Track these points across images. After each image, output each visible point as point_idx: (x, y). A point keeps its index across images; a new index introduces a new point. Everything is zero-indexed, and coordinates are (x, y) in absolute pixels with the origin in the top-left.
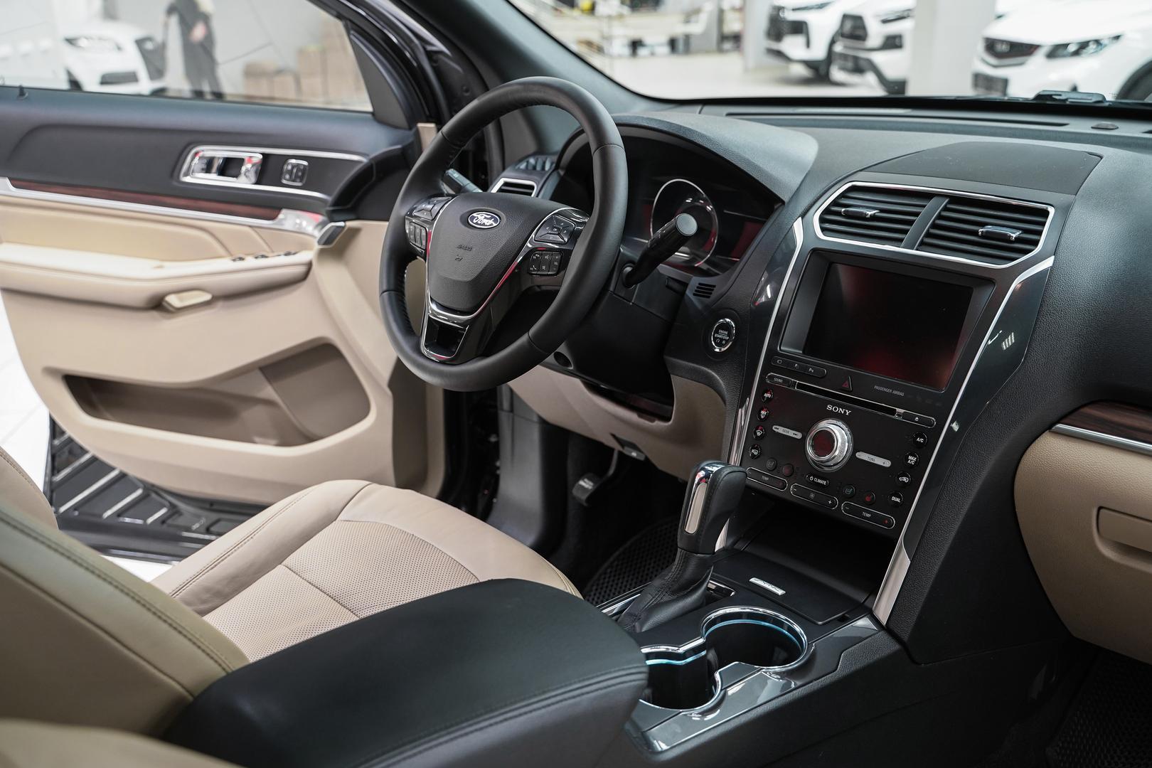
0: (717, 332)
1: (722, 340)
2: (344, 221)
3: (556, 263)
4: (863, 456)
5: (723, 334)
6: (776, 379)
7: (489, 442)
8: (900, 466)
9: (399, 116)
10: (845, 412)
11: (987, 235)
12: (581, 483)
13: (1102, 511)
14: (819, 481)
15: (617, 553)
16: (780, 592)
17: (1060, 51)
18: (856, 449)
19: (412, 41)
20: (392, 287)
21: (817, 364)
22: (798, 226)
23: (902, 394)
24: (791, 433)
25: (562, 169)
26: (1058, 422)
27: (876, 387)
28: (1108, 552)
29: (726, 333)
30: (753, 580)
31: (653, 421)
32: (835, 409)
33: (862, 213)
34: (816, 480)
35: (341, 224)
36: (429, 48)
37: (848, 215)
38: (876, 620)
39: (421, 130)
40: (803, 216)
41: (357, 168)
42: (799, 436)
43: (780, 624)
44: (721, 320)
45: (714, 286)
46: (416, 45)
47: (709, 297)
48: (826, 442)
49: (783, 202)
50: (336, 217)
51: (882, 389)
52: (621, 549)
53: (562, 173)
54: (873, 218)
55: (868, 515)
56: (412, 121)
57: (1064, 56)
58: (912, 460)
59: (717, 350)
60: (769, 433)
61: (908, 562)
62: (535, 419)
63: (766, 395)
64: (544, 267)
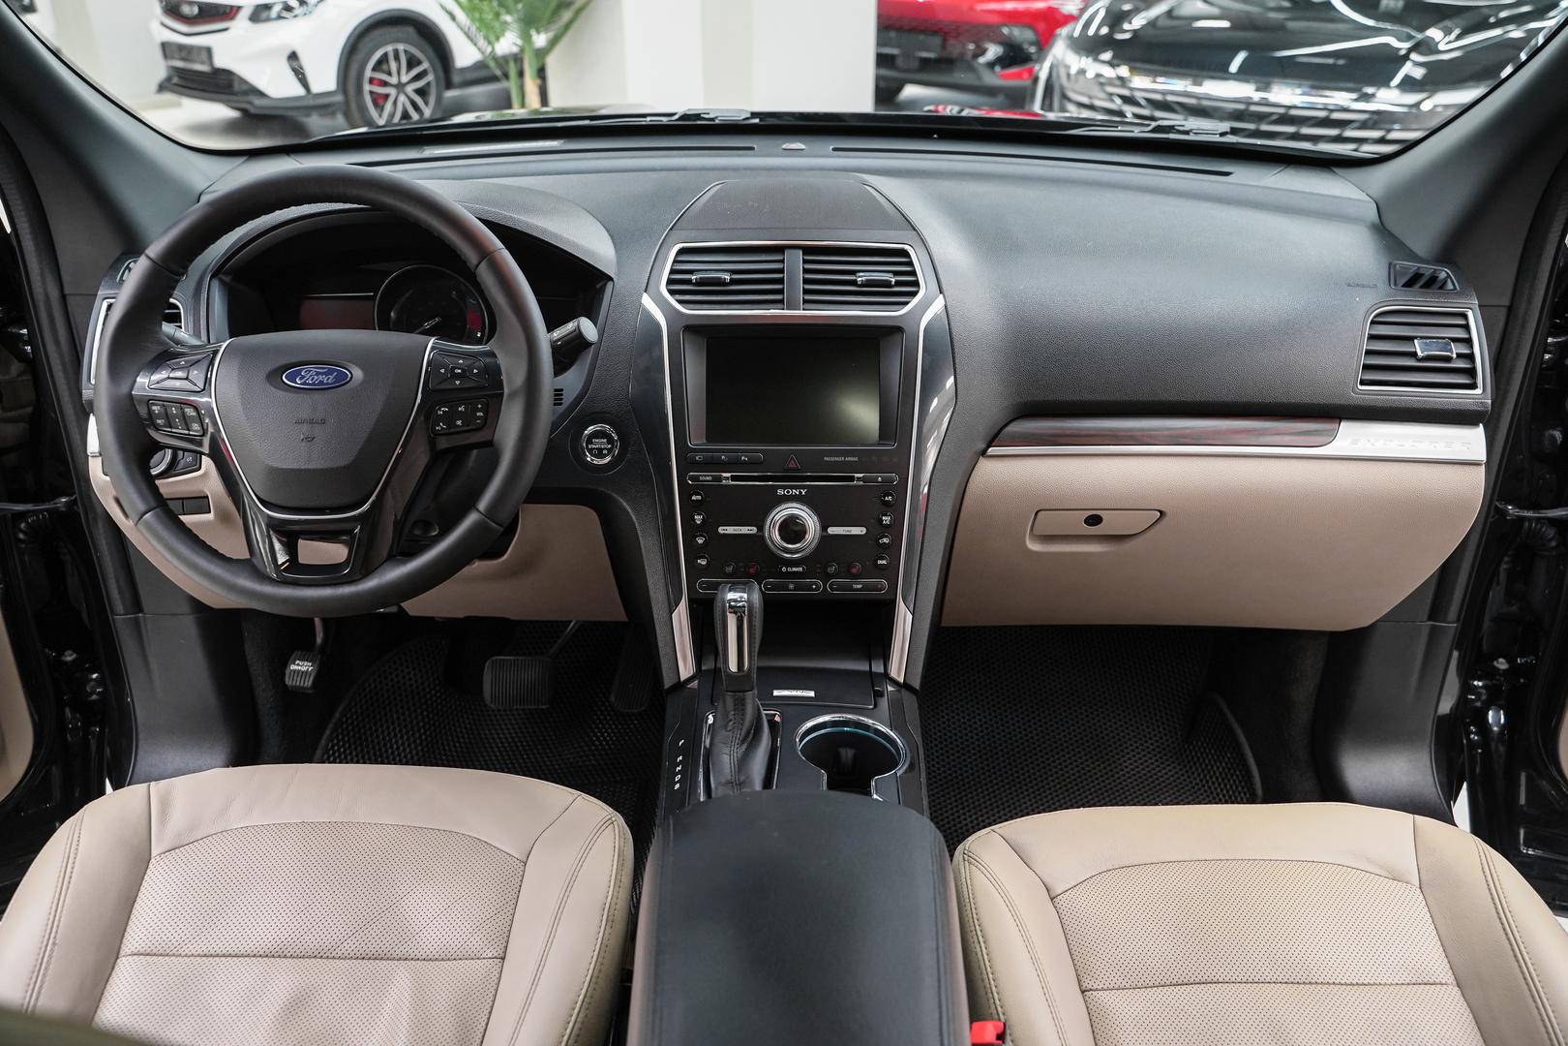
0: (589, 442)
1: (600, 450)
3: (479, 413)
4: (832, 530)
5: (599, 443)
6: (701, 478)
8: (877, 529)
10: (800, 492)
11: (865, 284)
12: (293, 667)
13: (1040, 513)
14: (794, 569)
16: (812, 694)
17: (264, 15)
18: (824, 528)
21: (725, 450)
23: (856, 459)
24: (744, 530)
26: (989, 446)
27: (826, 459)
28: (1034, 546)
29: (605, 440)
30: (776, 693)
32: (788, 492)
33: (720, 278)
34: (789, 569)
37: (699, 282)
38: (894, 682)
40: (646, 291)
42: (754, 530)
43: (844, 723)
44: (591, 428)
45: (562, 390)
47: (561, 404)
48: (792, 530)
49: (608, 275)
51: (833, 459)
53: (229, 279)
54: (733, 282)
55: (859, 586)
58: (886, 520)
59: (589, 459)
60: (714, 538)
61: (910, 617)
63: (694, 498)
64: (459, 423)
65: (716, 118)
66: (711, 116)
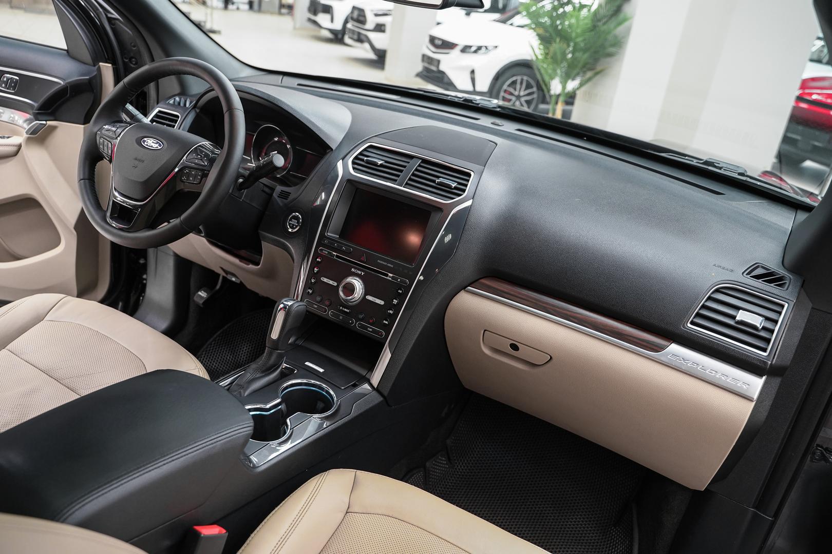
0: (290, 220)
1: (293, 225)
2: (46, 121)
3: (199, 177)
4: (369, 298)
5: (294, 222)
6: (324, 251)
7: (140, 263)
8: (389, 305)
9: (86, 56)
10: (361, 273)
11: (441, 184)
12: (200, 293)
13: (486, 332)
14: (346, 310)
15: (219, 332)
16: (321, 370)
17: (468, 50)
18: (366, 294)
19: (98, 9)
20: (87, 177)
21: (346, 245)
22: (340, 165)
23: (392, 266)
24: (331, 282)
25: (198, 108)
26: (469, 286)
27: (379, 261)
28: (487, 351)
29: (296, 221)
30: (307, 363)
31: (248, 265)
32: (356, 271)
33: (375, 162)
34: (343, 309)
35: (44, 122)
36: (109, 15)
37: (368, 162)
38: (371, 385)
39: (101, 66)
40: (343, 159)
41: (57, 88)
42: (335, 284)
43: (322, 389)
44: (294, 214)
45: (290, 193)
46: (100, 12)
47: (287, 199)
48: (350, 289)
49: (332, 149)
50: (39, 117)
51: (382, 262)
52: (221, 331)
53: (198, 111)
54: (381, 165)
55: (371, 330)
56: (96, 60)
57: (469, 52)
58: (395, 302)
59: (290, 230)
60: (319, 281)
61: (389, 355)
62: (172, 254)
63: (318, 260)
64: (191, 179)
65: (479, 104)
66: (477, 102)
